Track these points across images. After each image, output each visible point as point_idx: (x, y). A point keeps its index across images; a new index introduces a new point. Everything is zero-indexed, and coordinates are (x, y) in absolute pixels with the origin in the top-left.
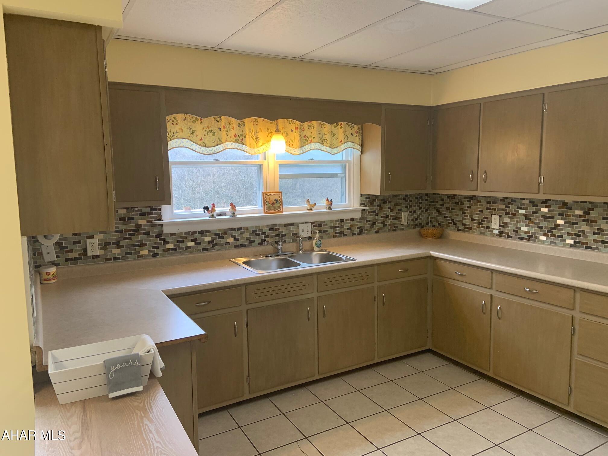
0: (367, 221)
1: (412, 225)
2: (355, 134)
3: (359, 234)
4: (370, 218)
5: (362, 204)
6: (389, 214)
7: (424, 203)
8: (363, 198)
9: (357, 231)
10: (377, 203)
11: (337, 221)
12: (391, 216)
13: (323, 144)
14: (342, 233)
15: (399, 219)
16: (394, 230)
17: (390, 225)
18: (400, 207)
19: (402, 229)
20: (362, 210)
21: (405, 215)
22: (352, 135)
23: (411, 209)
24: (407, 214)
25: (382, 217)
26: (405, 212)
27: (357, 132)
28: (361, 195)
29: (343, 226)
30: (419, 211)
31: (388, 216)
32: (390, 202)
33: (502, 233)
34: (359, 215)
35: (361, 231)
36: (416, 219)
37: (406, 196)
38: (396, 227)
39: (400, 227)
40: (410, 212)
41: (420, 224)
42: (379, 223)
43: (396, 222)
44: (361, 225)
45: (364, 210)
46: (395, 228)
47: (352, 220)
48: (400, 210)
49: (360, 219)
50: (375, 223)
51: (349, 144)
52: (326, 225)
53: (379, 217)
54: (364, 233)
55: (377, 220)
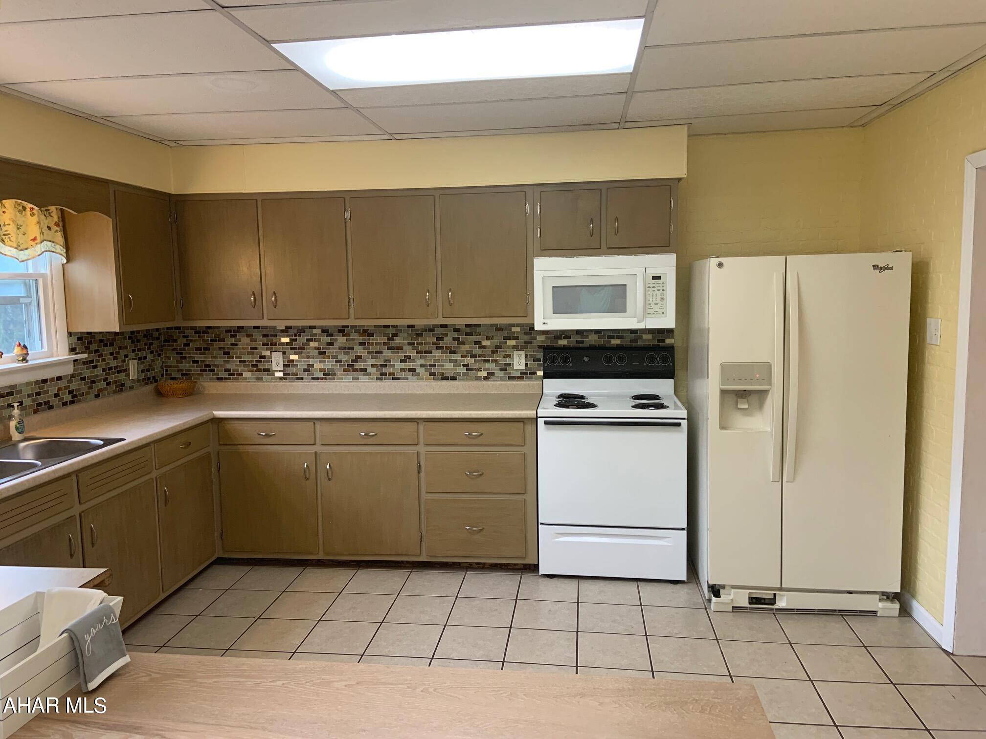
0: (83, 379)
1: (143, 380)
2: (53, 227)
3: (72, 402)
4: (87, 373)
5: (72, 350)
6: (113, 363)
7: (156, 344)
8: (74, 339)
9: (69, 398)
10: (94, 347)
11: (36, 383)
12: (116, 367)
13: (2, 241)
14: (45, 403)
15: (126, 371)
16: (121, 390)
17: (115, 382)
18: (125, 352)
19: (131, 388)
20: (75, 361)
21: (134, 365)
22: (49, 228)
23: (140, 354)
24: (135, 362)
25: (104, 370)
26: (134, 359)
27: (55, 223)
28: (70, 334)
29: (47, 392)
30: (150, 357)
31: (110, 369)
32: (112, 345)
33: (289, 374)
34: (70, 370)
35: (75, 398)
36: (148, 370)
37: (132, 332)
38: (123, 385)
39: (128, 384)
40: (140, 359)
41: (154, 377)
42: (99, 381)
43: (122, 376)
44: (74, 386)
45: (77, 360)
46: (122, 387)
47: (59, 378)
48: (126, 356)
49: (73, 376)
50: (94, 382)
51: (46, 245)
52: (20, 391)
53: (98, 371)
54: (79, 401)
55: (97, 376)
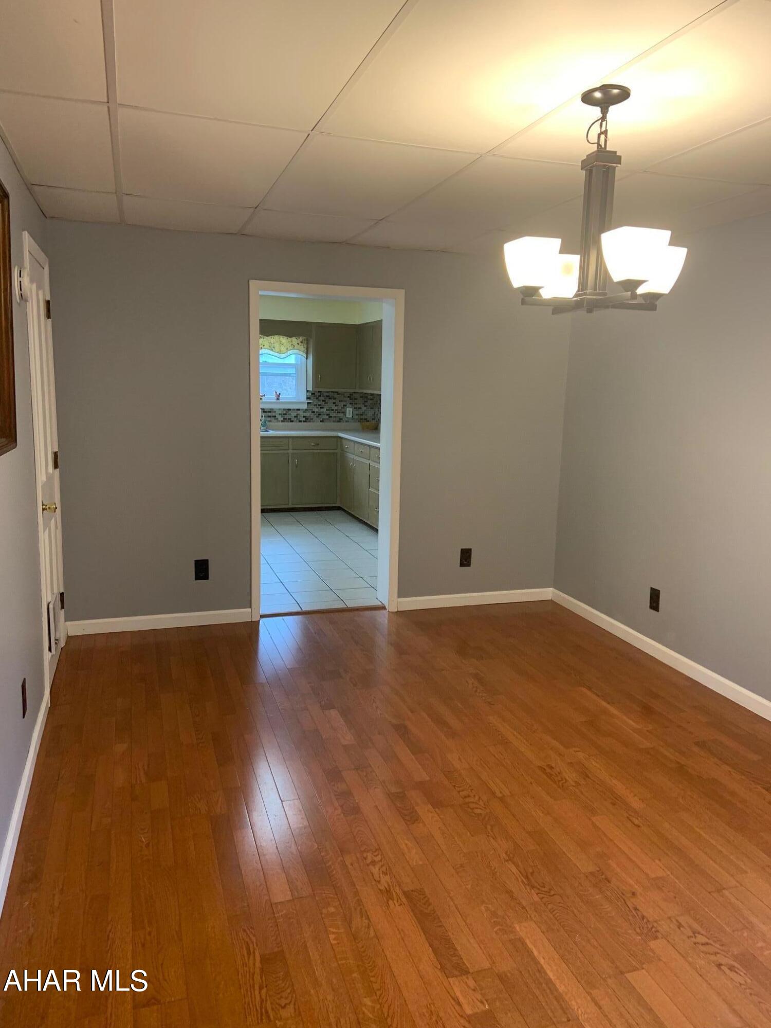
0: (313, 412)
1: (357, 419)
2: (300, 344)
3: (304, 421)
4: (316, 410)
5: (308, 398)
6: (334, 408)
7: (370, 402)
8: (309, 394)
9: (304, 419)
10: (323, 398)
11: (284, 409)
12: (336, 410)
13: (272, 350)
14: (289, 419)
15: (344, 413)
16: (339, 421)
17: (335, 417)
18: (345, 404)
19: (347, 421)
20: (308, 403)
21: (349, 410)
22: (298, 344)
23: (356, 406)
24: (351, 409)
25: (327, 410)
27: (302, 342)
28: (308, 391)
29: (290, 414)
30: (364, 408)
31: (333, 410)
34: (305, 407)
35: (307, 419)
36: (362, 415)
37: (351, 394)
38: (342, 419)
39: (345, 419)
40: (355, 408)
41: (366, 419)
42: (324, 415)
43: (341, 415)
44: (307, 414)
45: (310, 403)
46: (340, 420)
47: (298, 410)
48: (345, 406)
49: (306, 410)
50: (321, 415)
51: (295, 351)
52: (275, 412)
53: (324, 410)
54: (310, 422)
55: (322, 412)
